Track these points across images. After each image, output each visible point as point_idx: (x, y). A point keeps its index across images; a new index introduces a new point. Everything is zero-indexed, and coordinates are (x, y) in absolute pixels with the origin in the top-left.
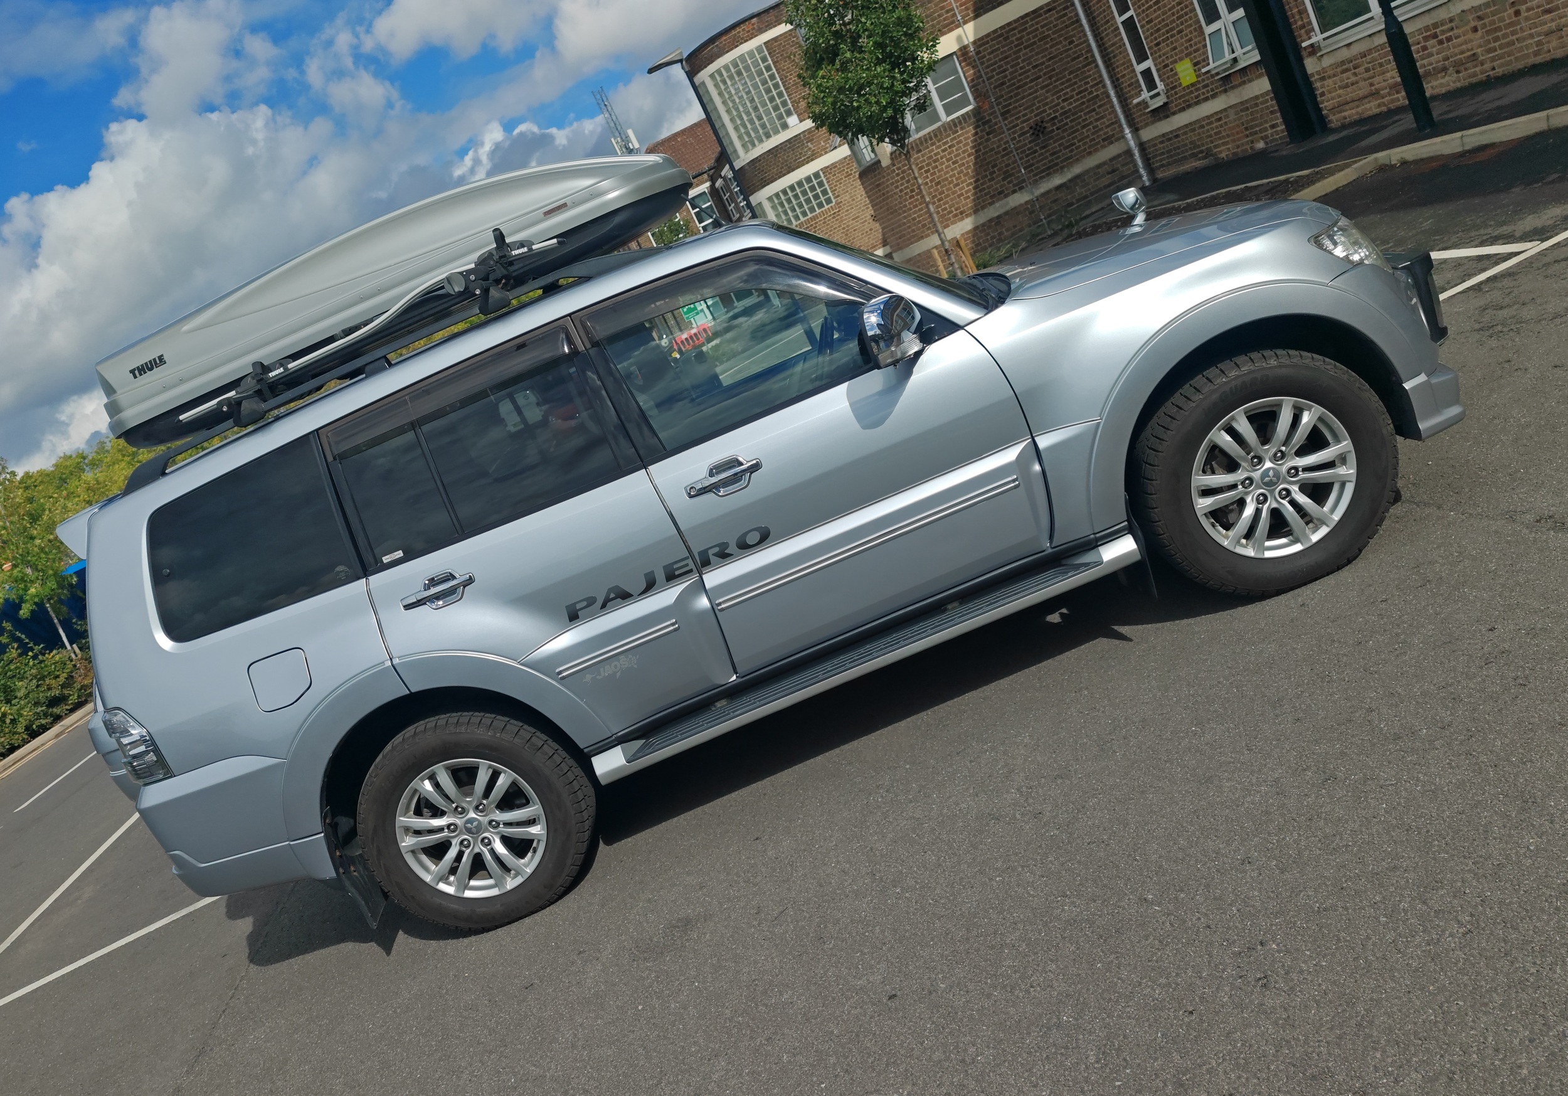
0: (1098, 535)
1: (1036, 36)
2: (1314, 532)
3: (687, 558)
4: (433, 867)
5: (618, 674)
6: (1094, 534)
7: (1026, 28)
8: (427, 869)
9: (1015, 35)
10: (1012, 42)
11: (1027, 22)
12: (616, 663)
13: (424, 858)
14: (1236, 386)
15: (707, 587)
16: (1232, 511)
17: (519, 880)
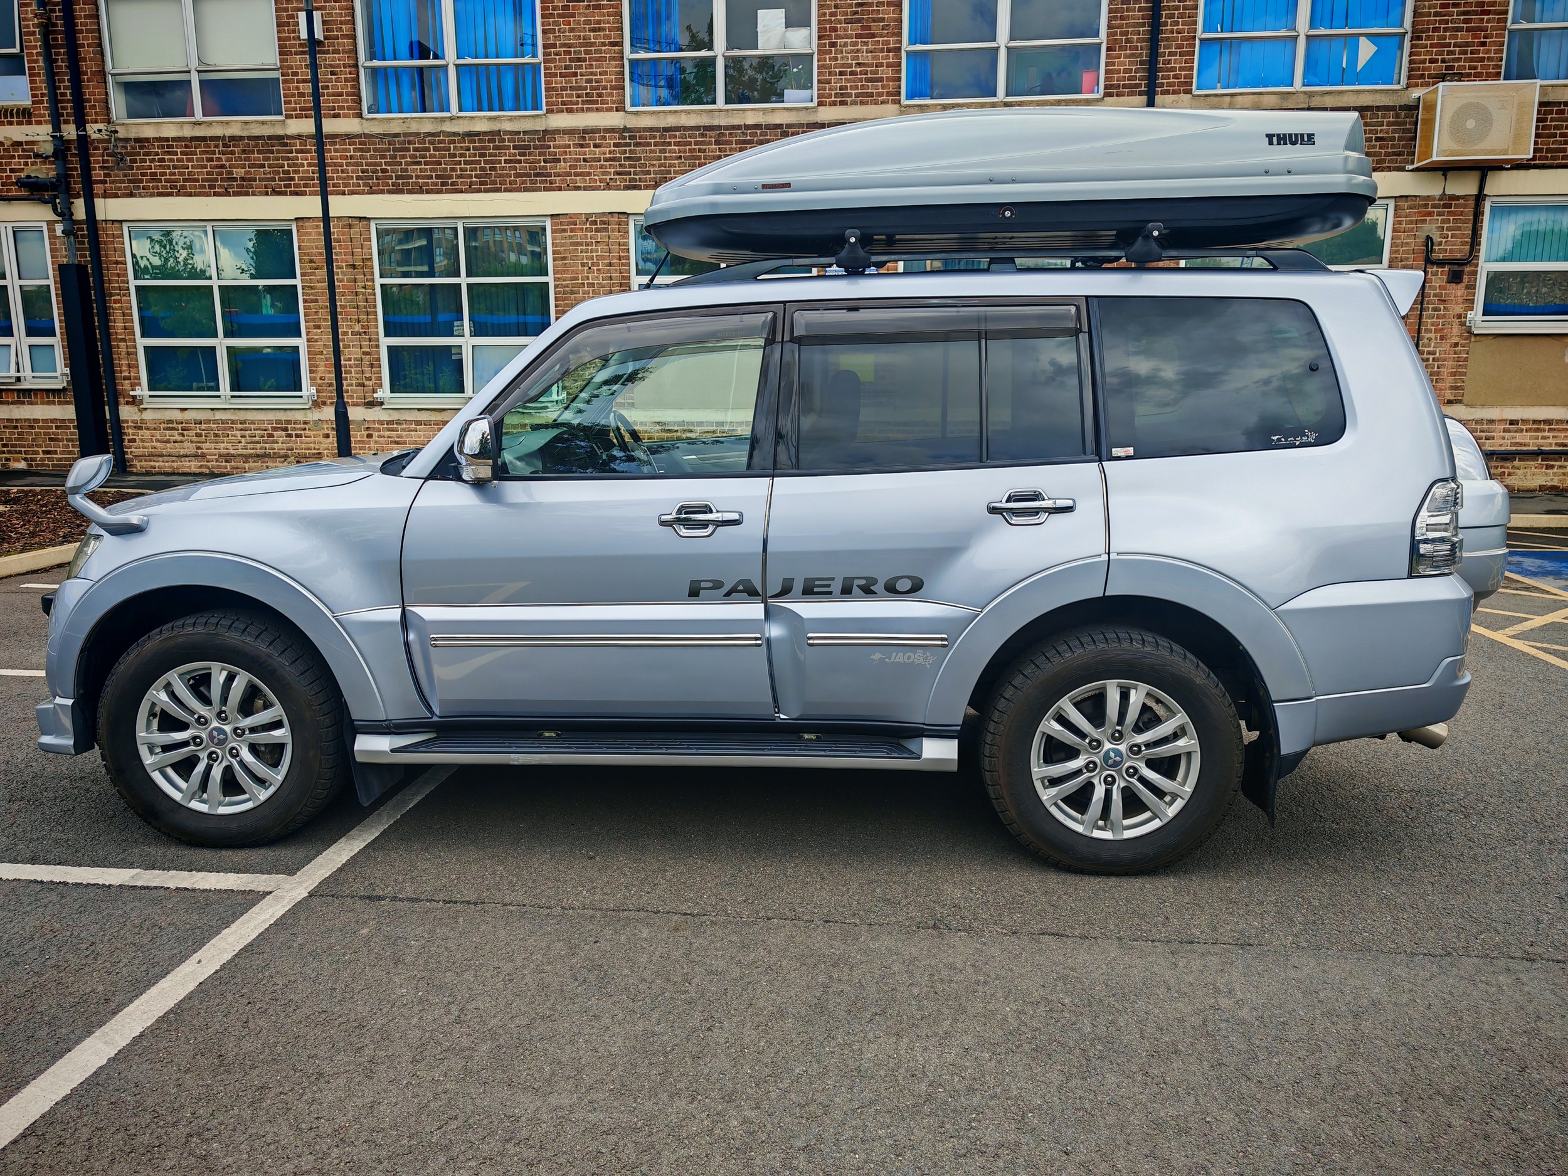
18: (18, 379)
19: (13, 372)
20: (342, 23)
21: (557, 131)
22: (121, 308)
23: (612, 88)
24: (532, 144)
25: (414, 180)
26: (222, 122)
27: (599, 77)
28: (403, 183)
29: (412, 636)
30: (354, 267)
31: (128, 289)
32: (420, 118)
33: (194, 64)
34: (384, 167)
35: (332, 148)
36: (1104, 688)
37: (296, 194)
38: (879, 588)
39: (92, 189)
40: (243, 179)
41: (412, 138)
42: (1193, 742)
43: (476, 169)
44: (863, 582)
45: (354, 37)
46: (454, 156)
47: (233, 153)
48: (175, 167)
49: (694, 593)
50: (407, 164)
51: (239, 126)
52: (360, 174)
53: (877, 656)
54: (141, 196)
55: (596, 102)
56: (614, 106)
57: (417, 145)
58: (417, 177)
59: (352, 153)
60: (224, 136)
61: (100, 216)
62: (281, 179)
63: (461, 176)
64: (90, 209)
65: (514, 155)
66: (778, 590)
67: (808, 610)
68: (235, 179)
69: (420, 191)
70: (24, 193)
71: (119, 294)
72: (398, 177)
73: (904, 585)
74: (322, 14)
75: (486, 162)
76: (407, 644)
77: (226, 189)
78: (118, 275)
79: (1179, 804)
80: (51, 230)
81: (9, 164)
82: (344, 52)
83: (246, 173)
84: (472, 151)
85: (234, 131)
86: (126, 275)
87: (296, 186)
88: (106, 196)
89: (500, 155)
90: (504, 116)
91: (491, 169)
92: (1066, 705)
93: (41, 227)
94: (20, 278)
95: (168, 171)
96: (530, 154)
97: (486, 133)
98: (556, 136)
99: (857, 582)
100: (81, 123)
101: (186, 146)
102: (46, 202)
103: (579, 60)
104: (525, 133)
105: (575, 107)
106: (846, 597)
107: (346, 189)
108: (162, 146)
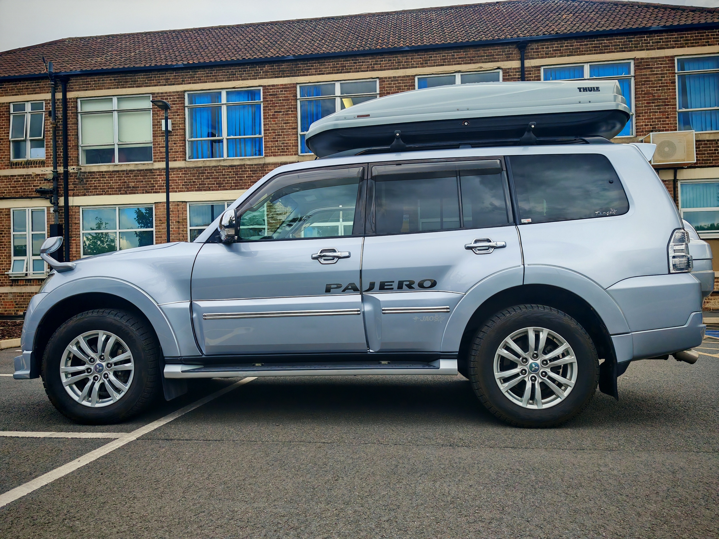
18: (26, 275)
19: (24, 271)
20: (180, 124)
21: (269, 164)
22: (76, 243)
23: (293, 146)
24: (258, 169)
25: (207, 185)
26: (126, 164)
27: (287, 142)
28: (202, 187)
29: (194, 315)
30: (179, 222)
31: (80, 234)
32: (210, 160)
33: (116, 141)
34: (194, 180)
35: (172, 173)
36: (527, 332)
37: (156, 192)
38: (415, 286)
39: (68, 193)
40: (133, 187)
41: (206, 168)
42: (573, 357)
43: (233, 180)
44: (408, 283)
45: (185, 129)
46: (225, 175)
47: (130, 177)
48: (105, 183)
49: (328, 291)
50: (204, 179)
51: (133, 166)
52: (184, 184)
53: (416, 318)
54: (89, 195)
55: (286, 152)
56: (294, 153)
57: (209, 171)
58: (208, 184)
59: (181, 175)
60: (127, 170)
61: (70, 204)
62: (149, 187)
63: (227, 183)
64: (66, 201)
65: (251, 174)
66: (368, 288)
67: (383, 297)
68: (130, 187)
69: (209, 190)
70: (38, 195)
71: (75, 237)
72: (200, 184)
73: (427, 284)
74: (172, 121)
75: (238, 177)
76: (192, 319)
77: (126, 192)
78: (76, 229)
79: (569, 390)
80: (48, 210)
81: (33, 183)
82: (180, 135)
83: (135, 185)
84: (232, 173)
85: (132, 168)
86: (79, 229)
87: (156, 189)
88: (74, 195)
89: (244, 174)
90: (246, 158)
91: (240, 180)
92: (509, 340)
93: (44, 209)
94: (32, 231)
95: (101, 185)
96: (257, 173)
97: (238, 165)
98: (269, 166)
99: (405, 283)
100: (66, 166)
101: (110, 175)
102: (47, 199)
103: (279, 135)
104: (255, 165)
105: (277, 154)
106: (400, 290)
107: (177, 190)
108: (100, 175)
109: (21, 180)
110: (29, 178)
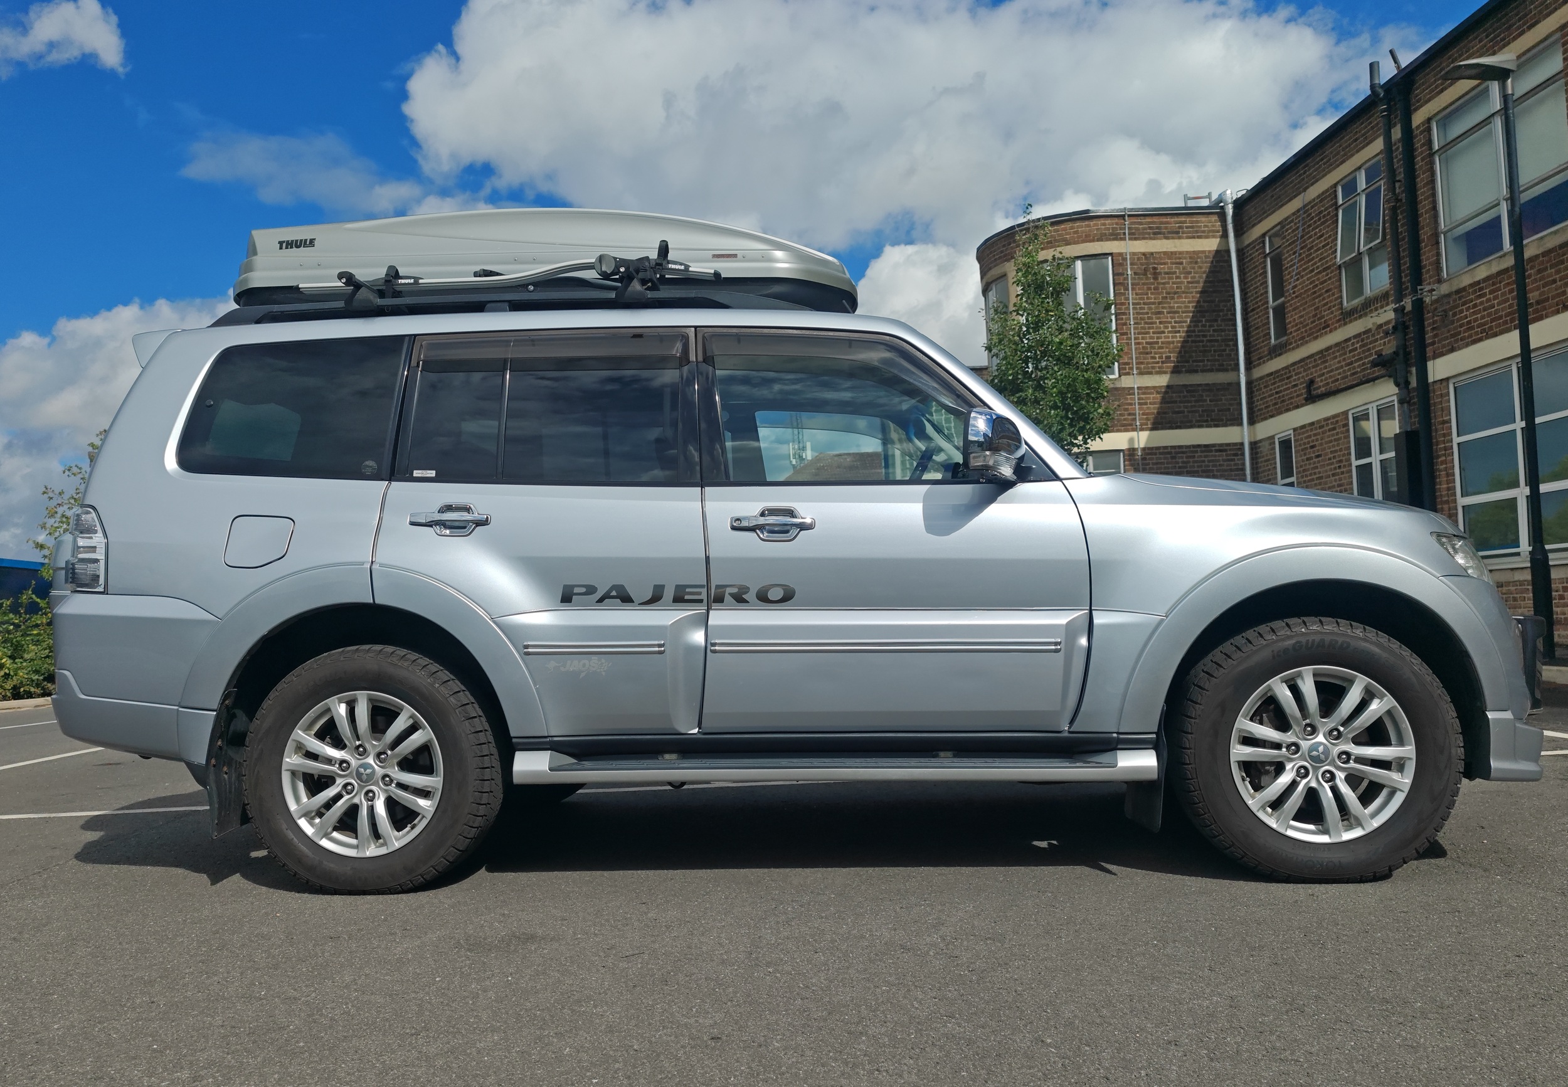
0: (1121, 736)
1: (1201, 466)
2: (1346, 830)
3: (702, 586)
4: (304, 799)
5: (583, 675)
6: (1118, 733)
7: (1194, 457)
8: (297, 799)
9: (1182, 457)
10: (1178, 463)
11: (1197, 452)
12: (587, 662)
13: (301, 786)
14: (1314, 640)
15: (710, 623)
16: (1267, 772)
17: (383, 851)
22: (1446, 469)
31: (1452, 447)
33: (1503, 193)
39: (1425, 352)
40: (1538, 303)
47: (1529, 276)
48: (1485, 310)
51: (1535, 244)
54: (1460, 349)
61: (1431, 380)
64: (1423, 374)
68: (1531, 305)
70: (1383, 372)
71: (1445, 455)
78: (1444, 435)
81: (1374, 347)
83: (1540, 295)
85: (1532, 251)
86: (1450, 434)
88: (1435, 357)
93: (1394, 400)
94: (1381, 453)
95: (1479, 315)
100: (1416, 290)
101: (1494, 284)
102: (1390, 376)
108: (1475, 292)
109: (1358, 345)
110: (1368, 338)
